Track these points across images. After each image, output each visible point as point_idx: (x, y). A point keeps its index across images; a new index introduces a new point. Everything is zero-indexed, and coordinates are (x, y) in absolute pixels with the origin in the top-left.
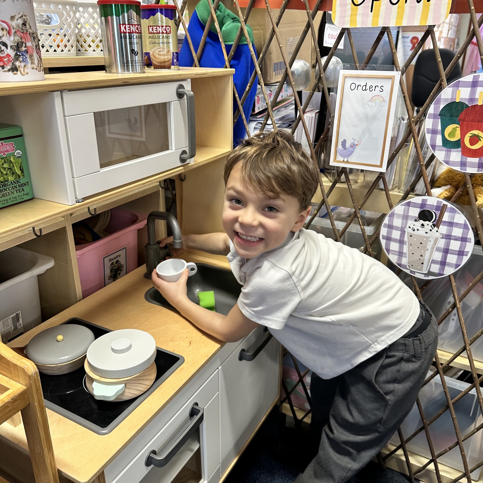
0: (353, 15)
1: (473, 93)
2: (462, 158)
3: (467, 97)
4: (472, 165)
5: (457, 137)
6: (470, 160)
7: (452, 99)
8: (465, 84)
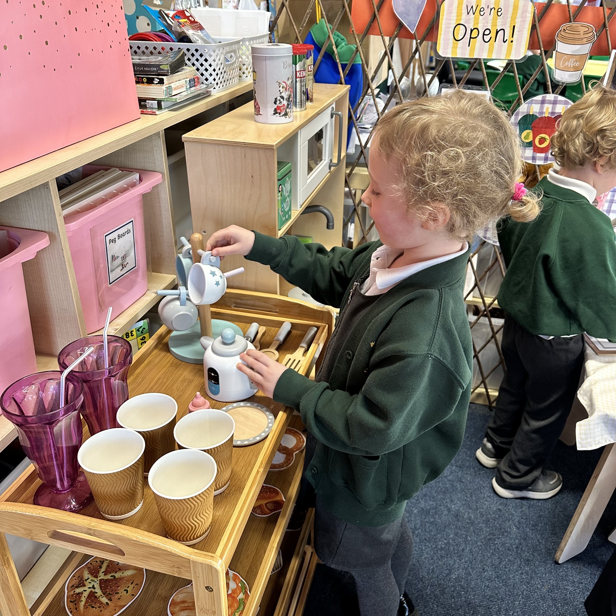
0: (455, 47)
1: (542, 108)
2: (533, 154)
3: (538, 111)
4: (540, 159)
5: (530, 139)
6: (539, 155)
7: (527, 112)
8: (537, 102)
